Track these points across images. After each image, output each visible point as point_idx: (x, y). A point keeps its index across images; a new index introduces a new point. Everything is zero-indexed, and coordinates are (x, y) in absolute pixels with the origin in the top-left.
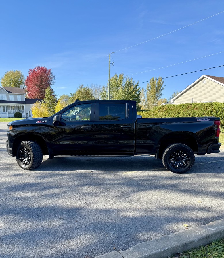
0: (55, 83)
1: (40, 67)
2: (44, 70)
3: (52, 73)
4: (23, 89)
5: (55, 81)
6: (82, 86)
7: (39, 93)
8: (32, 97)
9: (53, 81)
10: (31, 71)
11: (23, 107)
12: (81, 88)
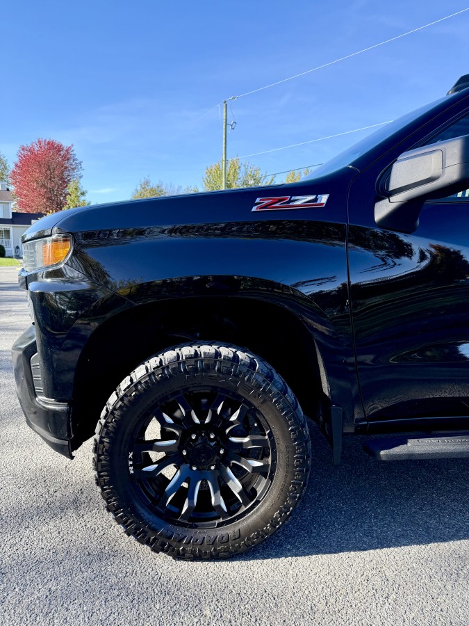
0: (81, 177)
1: (48, 140)
2: (54, 148)
3: (75, 155)
4: (8, 190)
5: (82, 172)
6: (147, 183)
7: (45, 200)
8: (29, 210)
9: (77, 173)
10: (23, 149)
11: (7, 232)
12: (143, 188)
